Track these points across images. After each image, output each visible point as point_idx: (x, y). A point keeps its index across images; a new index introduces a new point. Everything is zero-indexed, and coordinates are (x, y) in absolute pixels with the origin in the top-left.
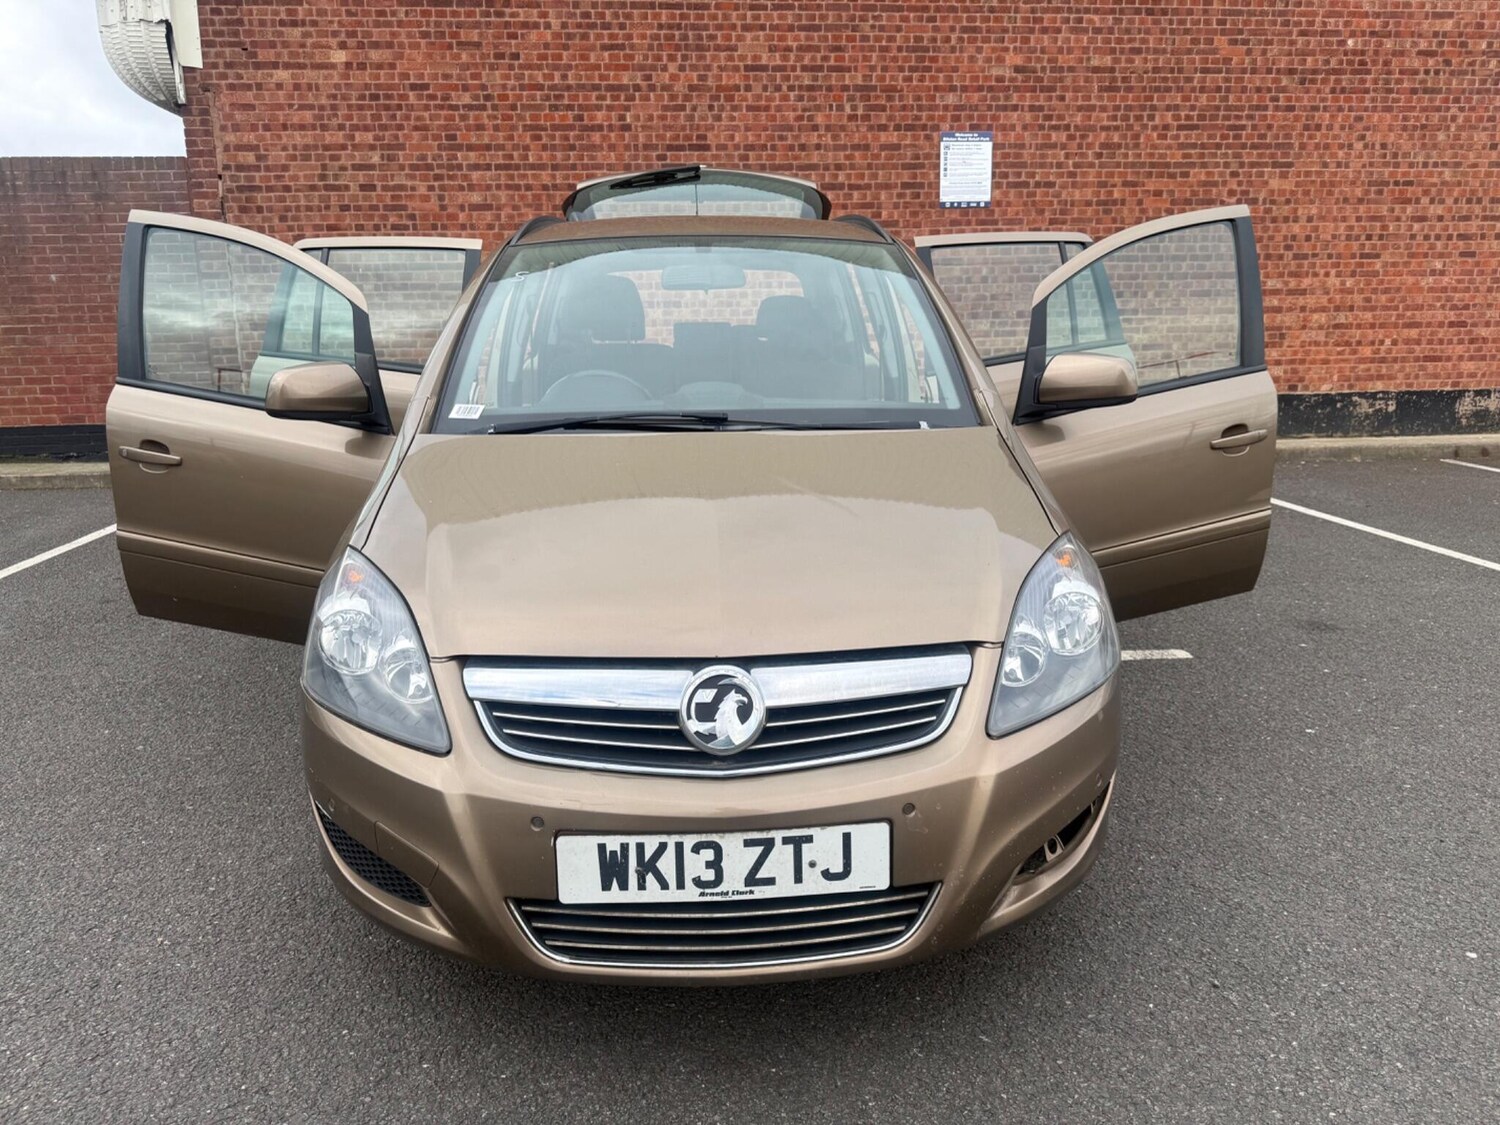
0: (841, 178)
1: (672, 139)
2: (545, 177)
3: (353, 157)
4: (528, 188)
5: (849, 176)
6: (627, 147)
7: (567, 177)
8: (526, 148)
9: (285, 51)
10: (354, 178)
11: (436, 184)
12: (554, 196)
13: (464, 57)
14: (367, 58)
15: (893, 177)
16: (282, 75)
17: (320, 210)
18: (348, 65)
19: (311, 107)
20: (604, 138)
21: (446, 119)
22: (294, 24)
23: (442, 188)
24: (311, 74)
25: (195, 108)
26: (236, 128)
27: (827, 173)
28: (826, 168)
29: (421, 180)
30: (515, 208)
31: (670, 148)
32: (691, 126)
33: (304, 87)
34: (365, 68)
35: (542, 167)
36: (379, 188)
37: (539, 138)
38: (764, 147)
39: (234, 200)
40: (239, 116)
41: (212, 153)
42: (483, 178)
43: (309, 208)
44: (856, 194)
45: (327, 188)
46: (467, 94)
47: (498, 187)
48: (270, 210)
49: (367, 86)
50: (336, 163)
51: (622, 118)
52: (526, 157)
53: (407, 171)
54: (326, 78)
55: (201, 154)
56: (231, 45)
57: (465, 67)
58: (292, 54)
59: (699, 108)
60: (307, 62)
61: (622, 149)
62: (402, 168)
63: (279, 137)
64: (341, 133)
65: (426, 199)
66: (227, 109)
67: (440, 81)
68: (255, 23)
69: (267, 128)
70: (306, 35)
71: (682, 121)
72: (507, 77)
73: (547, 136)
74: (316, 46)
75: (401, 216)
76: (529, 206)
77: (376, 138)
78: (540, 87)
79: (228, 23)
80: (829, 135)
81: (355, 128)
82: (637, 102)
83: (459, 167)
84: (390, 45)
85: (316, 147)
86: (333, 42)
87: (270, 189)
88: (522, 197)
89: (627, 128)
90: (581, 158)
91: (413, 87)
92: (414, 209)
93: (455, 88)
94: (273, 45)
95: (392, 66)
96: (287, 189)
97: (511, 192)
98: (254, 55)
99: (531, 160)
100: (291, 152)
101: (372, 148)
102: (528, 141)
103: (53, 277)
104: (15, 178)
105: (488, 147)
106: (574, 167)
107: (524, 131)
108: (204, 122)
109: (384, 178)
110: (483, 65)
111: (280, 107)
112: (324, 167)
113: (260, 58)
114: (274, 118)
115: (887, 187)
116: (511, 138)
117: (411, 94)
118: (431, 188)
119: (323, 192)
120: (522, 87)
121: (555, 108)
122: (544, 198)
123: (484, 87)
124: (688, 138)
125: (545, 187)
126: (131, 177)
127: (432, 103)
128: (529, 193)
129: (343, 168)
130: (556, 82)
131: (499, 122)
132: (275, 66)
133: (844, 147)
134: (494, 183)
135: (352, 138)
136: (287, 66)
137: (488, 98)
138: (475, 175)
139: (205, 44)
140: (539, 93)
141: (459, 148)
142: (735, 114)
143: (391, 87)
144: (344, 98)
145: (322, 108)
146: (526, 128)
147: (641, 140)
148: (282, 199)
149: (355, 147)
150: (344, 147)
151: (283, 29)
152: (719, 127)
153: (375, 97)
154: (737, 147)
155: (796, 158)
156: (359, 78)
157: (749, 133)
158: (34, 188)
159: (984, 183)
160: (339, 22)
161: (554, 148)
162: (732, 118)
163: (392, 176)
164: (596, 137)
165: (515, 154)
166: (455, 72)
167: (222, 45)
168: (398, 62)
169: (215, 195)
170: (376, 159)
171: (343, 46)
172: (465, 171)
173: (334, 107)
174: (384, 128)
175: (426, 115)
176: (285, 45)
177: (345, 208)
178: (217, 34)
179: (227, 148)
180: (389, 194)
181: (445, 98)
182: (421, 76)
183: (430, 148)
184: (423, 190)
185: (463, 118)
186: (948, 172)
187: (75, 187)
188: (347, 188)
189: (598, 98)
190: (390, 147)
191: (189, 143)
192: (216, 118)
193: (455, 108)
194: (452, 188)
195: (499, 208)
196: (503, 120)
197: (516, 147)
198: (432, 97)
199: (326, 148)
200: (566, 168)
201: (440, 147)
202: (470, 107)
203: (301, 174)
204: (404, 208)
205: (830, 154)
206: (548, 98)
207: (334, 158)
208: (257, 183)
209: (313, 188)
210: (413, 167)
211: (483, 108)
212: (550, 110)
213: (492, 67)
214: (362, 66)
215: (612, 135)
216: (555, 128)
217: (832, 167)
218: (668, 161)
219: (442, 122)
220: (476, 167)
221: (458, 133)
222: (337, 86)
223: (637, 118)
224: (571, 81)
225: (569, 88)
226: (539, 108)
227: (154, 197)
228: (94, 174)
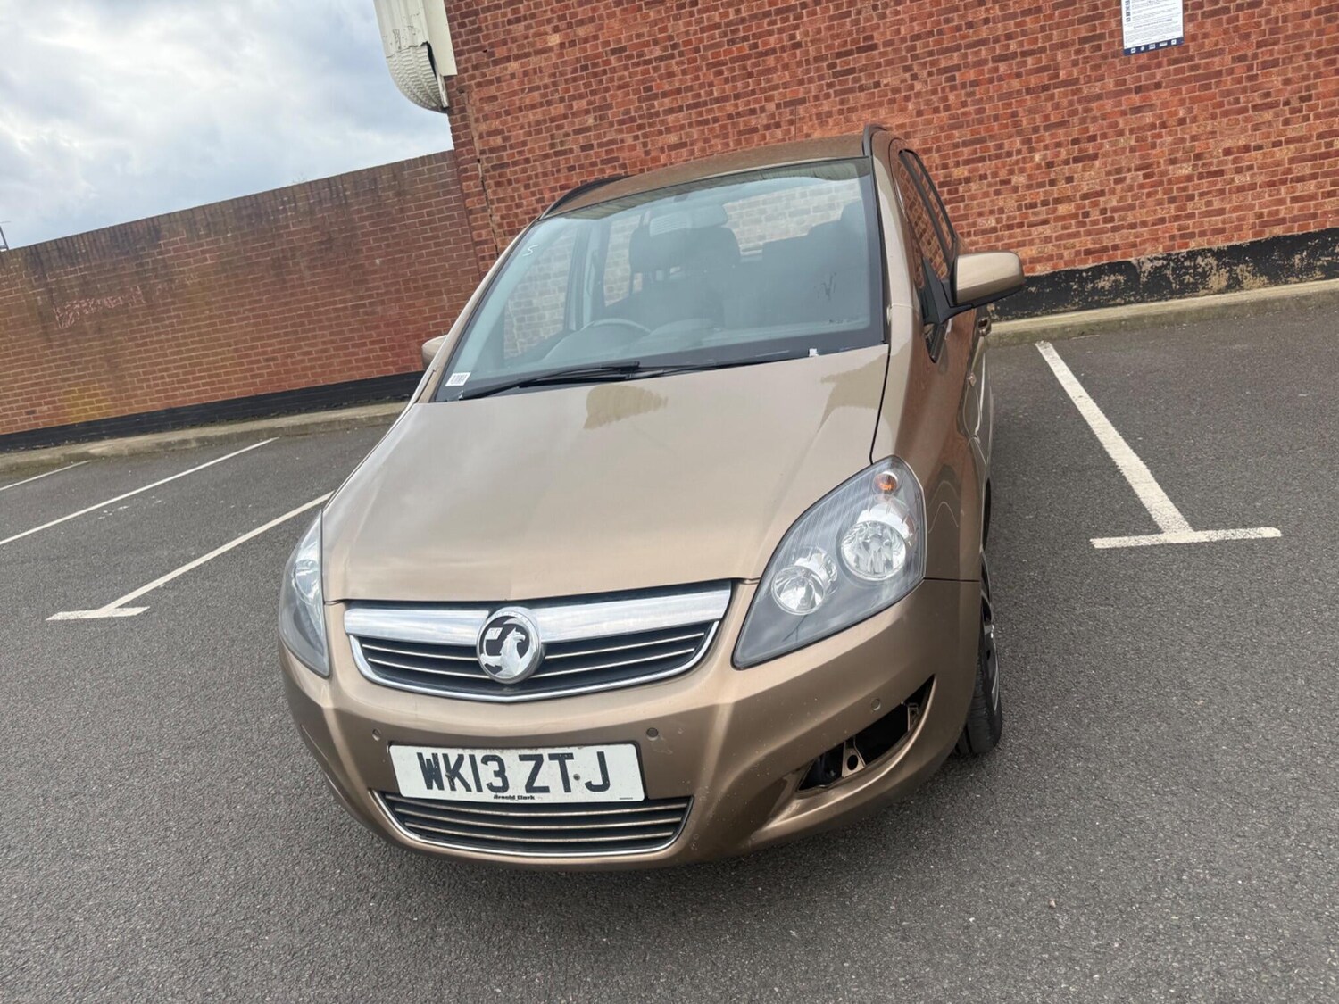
0: (1013, 46)
1: (839, 46)
2: (729, 107)
3: (573, 123)
4: (716, 120)
5: (1021, 44)
6: (799, 64)
7: (748, 103)
8: (711, 85)
9: (514, 45)
10: (576, 142)
11: (640, 133)
12: (738, 123)
13: (652, 15)
14: (575, 35)
15: (1069, 35)
16: (514, 66)
17: (553, 174)
18: (562, 45)
19: (538, 88)
20: (778, 60)
21: (643, 74)
22: (518, 20)
23: (645, 136)
24: (534, 61)
25: (456, 109)
26: (486, 118)
27: (997, 45)
28: (996, 40)
29: (627, 132)
30: (706, 141)
31: (839, 55)
32: (858, 30)
33: (531, 72)
34: (575, 45)
35: (726, 99)
36: (595, 146)
37: (721, 73)
38: (930, 34)
39: (492, 177)
40: (487, 108)
41: (471, 142)
42: (677, 120)
43: (545, 174)
44: (1030, 60)
45: (557, 154)
46: (657, 48)
47: (690, 125)
48: (517, 181)
49: (578, 60)
50: (561, 132)
51: (792, 37)
52: (711, 93)
53: (616, 127)
54: (546, 60)
55: (463, 144)
56: (476, 50)
57: (655, 23)
58: (519, 47)
59: (863, 12)
60: (531, 50)
61: (794, 67)
62: (611, 124)
63: (517, 118)
64: (563, 105)
65: (633, 148)
66: (478, 103)
67: (635, 41)
68: (491, 27)
69: (508, 113)
70: (528, 27)
71: (848, 27)
72: (689, 24)
73: (727, 69)
74: (537, 34)
75: (614, 167)
76: (717, 137)
77: (590, 103)
78: (718, 26)
79: (471, 32)
80: (997, 7)
81: (573, 98)
82: (805, 19)
83: (657, 114)
84: (592, 20)
85: (545, 121)
86: (548, 28)
87: (515, 163)
88: (711, 130)
89: (798, 45)
90: (759, 83)
91: (614, 52)
92: (624, 159)
93: (647, 44)
94: (504, 43)
95: (595, 38)
96: (527, 161)
97: (701, 128)
98: (492, 54)
99: (716, 94)
100: (527, 129)
101: (587, 112)
102: (712, 78)
103: (378, 261)
104: (345, 190)
105: (678, 91)
106: (753, 92)
107: (707, 69)
108: (463, 118)
109: (598, 137)
110: (668, 17)
111: (515, 93)
112: (552, 137)
113: (497, 56)
114: (511, 103)
115: (1063, 45)
116: (697, 78)
117: (612, 58)
118: (636, 138)
119: (554, 159)
120: (702, 30)
121: (732, 42)
122: (730, 126)
123: (670, 38)
124: (855, 41)
125: (730, 117)
126: (420, 173)
127: (630, 62)
128: (716, 125)
129: (567, 135)
130: (731, 17)
131: (686, 66)
132: (508, 59)
133: (1014, 15)
134: (686, 122)
135: (571, 107)
136: (517, 57)
137: (674, 46)
138: (670, 118)
139: (457, 54)
140: (717, 32)
141: (655, 97)
142: (898, 8)
143: (597, 56)
144: (562, 74)
145: (546, 87)
146: (709, 66)
147: (812, 54)
148: (524, 170)
149: (574, 115)
150: (565, 117)
151: (511, 27)
152: (884, 24)
153: (585, 68)
154: (903, 40)
155: (963, 37)
156: (573, 54)
157: (915, 24)
158: (357, 195)
159: (1174, 19)
160: (552, 10)
161: (734, 79)
162: (897, 13)
163: (605, 133)
164: (771, 61)
165: (702, 92)
166: (645, 30)
167: (469, 51)
168: (599, 33)
169: (477, 176)
170: (591, 121)
171: (556, 30)
172: (662, 117)
173: (555, 84)
174: (594, 93)
175: (626, 73)
176: (514, 40)
177: (571, 169)
178: (465, 43)
179: (481, 137)
180: (604, 149)
181: (640, 56)
182: (619, 41)
183: (631, 102)
184: (630, 141)
185: (656, 69)
186: (1131, 16)
187: (384, 189)
188: (571, 151)
189: (769, 24)
190: (601, 108)
191: (455, 138)
192: (471, 113)
193: (648, 62)
194: (653, 134)
195: (692, 144)
196: (689, 63)
197: (702, 86)
198: (629, 57)
199: (552, 120)
200: (746, 95)
201: (640, 100)
202: (661, 59)
203: (537, 146)
204: (616, 159)
205: (999, 25)
206: (725, 34)
207: (559, 127)
208: (506, 161)
209: (546, 156)
210: (621, 122)
211: (672, 56)
212: (728, 45)
213: (676, 19)
214: (572, 44)
215: (785, 55)
216: (734, 60)
217: (1003, 38)
218: (839, 68)
219: (640, 77)
220: (671, 111)
221: (654, 84)
222: (555, 66)
223: (806, 34)
224: (744, 14)
225: (743, 20)
226: (719, 45)
227: (436, 187)
228: (395, 176)
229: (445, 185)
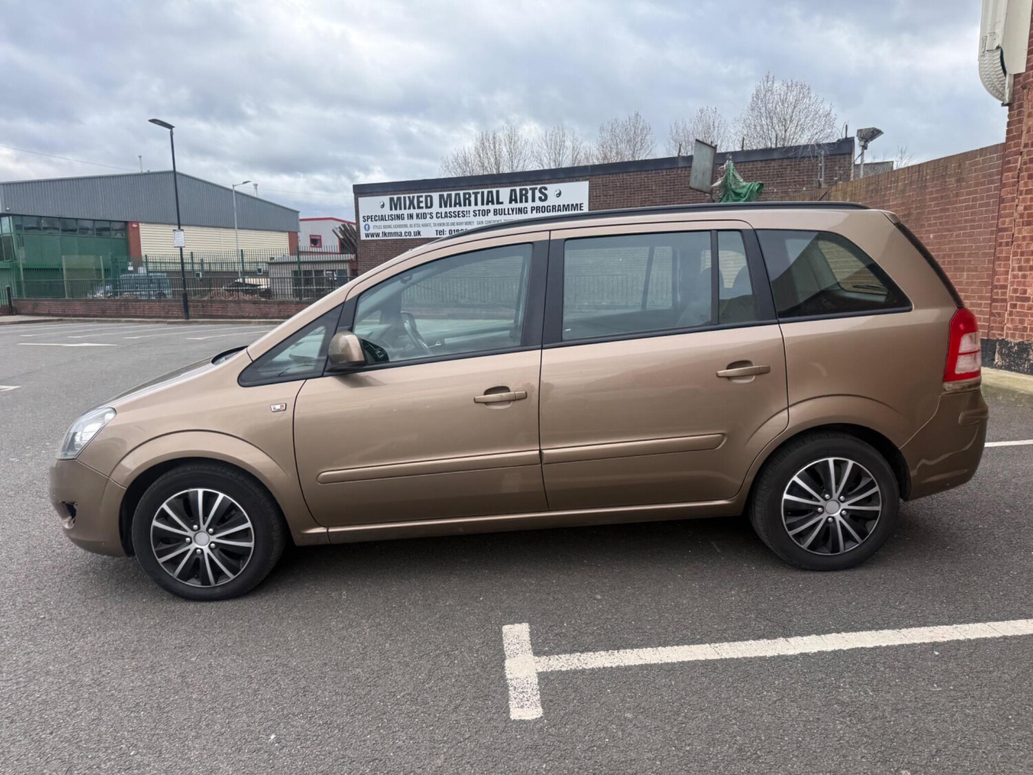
39: (1027, 170)
41: (1020, 136)
103: (931, 236)
104: (927, 175)
108: (1019, 113)
126: (976, 163)
139: (1029, 52)
158: (933, 179)
169: (1016, 167)
179: (1028, 131)
187: (950, 176)
191: (1008, 132)
192: (1027, 108)
227: (984, 176)
228: (960, 165)
229: (991, 175)
